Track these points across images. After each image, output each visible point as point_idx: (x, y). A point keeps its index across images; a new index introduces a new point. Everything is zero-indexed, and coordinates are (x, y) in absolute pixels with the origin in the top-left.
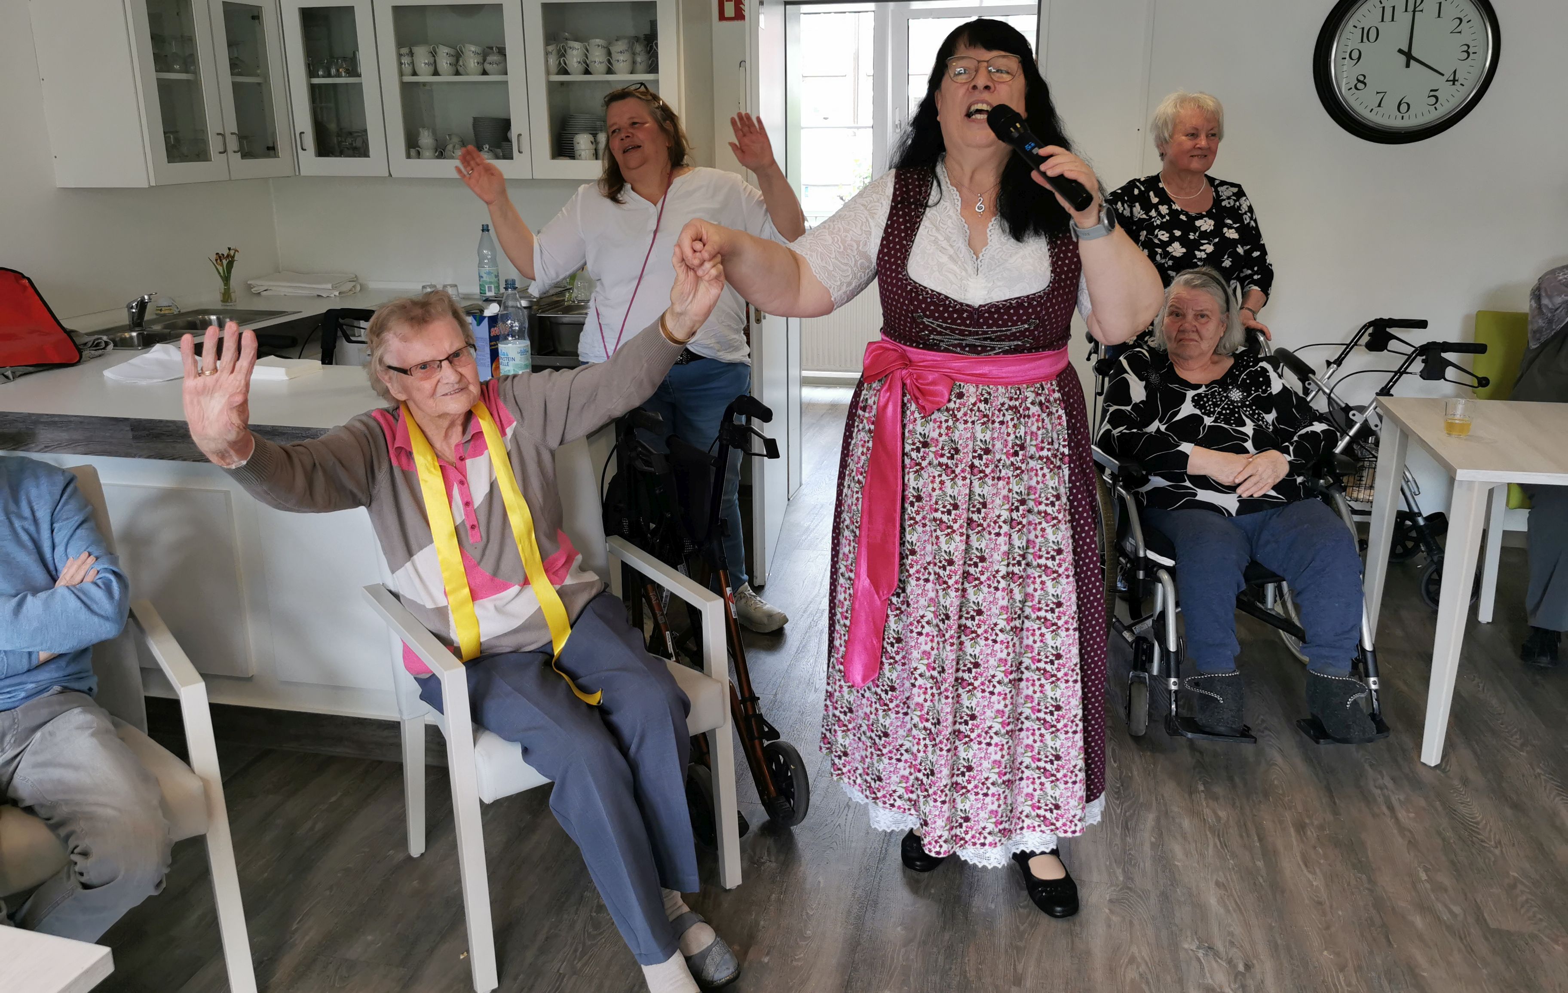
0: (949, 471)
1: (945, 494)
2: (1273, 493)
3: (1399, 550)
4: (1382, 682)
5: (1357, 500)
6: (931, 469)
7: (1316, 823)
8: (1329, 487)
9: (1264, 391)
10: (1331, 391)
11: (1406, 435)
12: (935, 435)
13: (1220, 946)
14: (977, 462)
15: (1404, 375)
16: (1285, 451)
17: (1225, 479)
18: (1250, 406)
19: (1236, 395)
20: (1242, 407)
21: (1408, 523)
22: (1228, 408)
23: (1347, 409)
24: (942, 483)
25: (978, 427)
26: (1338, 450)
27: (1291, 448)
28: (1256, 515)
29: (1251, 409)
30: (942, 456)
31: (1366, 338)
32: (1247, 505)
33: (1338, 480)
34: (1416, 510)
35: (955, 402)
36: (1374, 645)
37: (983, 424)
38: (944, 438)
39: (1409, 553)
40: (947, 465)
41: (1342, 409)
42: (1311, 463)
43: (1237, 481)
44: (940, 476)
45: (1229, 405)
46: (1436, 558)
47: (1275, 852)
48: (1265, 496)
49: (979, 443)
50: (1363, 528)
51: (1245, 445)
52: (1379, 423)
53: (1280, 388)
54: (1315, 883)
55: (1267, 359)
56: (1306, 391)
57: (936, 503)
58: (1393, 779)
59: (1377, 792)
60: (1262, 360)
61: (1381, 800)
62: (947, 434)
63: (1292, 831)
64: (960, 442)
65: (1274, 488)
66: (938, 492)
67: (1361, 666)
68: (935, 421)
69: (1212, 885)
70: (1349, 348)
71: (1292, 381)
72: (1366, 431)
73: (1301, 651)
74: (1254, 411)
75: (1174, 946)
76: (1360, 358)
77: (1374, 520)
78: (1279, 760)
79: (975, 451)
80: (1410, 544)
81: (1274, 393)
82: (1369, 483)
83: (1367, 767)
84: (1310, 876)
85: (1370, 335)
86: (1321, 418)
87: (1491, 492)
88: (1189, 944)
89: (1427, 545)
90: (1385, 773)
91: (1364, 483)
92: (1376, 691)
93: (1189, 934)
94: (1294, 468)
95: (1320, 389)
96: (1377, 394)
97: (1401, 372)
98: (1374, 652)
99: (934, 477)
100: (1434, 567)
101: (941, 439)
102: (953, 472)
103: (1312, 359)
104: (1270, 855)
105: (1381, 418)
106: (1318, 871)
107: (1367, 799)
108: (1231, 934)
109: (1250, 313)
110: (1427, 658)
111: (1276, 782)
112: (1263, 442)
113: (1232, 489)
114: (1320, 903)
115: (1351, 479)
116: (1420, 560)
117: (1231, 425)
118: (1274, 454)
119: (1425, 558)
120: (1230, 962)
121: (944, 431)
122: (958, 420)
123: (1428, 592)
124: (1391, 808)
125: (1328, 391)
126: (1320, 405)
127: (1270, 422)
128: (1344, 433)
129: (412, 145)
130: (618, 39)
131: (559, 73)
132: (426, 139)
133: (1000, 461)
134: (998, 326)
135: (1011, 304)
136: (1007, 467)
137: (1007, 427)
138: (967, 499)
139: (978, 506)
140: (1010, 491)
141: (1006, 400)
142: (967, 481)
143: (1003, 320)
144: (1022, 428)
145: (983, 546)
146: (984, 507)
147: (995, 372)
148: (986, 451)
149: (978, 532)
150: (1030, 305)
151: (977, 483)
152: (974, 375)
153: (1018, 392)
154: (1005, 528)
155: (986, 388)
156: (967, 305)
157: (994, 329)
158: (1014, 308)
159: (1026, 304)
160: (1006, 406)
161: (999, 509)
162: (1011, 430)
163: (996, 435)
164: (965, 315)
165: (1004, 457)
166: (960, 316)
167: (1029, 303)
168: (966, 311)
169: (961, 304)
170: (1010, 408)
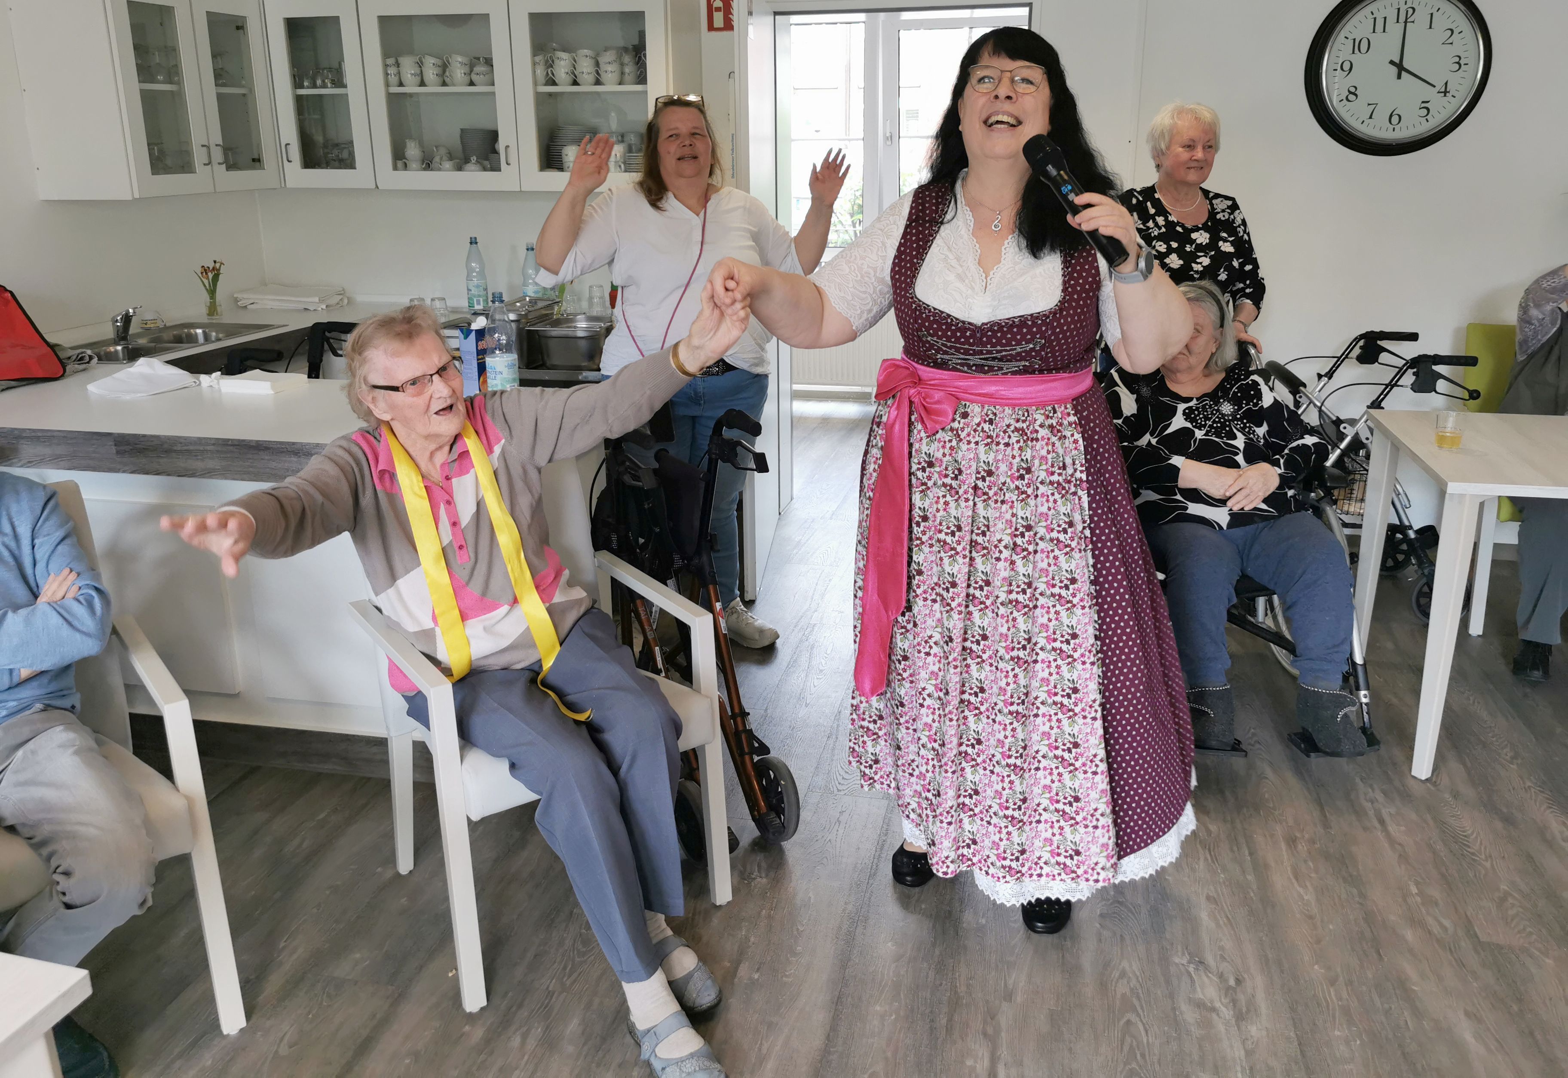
0: (953, 492)
1: (949, 515)
2: (1264, 506)
3: (1390, 563)
4: (1373, 696)
5: (1347, 513)
6: (935, 490)
7: (1307, 836)
8: (1320, 499)
9: (1256, 405)
10: (1322, 404)
11: (1397, 448)
12: (939, 455)
13: (1210, 960)
14: (980, 484)
15: (1395, 388)
16: (1276, 463)
17: (1217, 492)
18: (1241, 419)
19: (1227, 408)
20: (1233, 420)
21: (1399, 536)
22: (1219, 422)
23: (1338, 422)
24: (946, 503)
25: (982, 448)
26: (1328, 464)
27: (1282, 461)
28: (1248, 528)
29: (1242, 423)
30: (946, 476)
31: (1357, 351)
32: (1239, 519)
33: (1328, 492)
34: (1407, 523)
35: (959, 422)
36: (1364, 659)
37: (986, 445)
38: (948, 458)
39: (1399, 566)
40: (951, 486)
41: (1334, 422)
42: (1301, 477)
43: (1228, 494)
44: (944, 496)
45: (1220, 419)
46: (1426, 571)
47: (1267, 866)
48: (1255, 509)
49: (982, 464)
50: (1354, 542)
51: (1236, 458)
52: (1369, 436)
53: (1272, 401)
54: (1306, 898)
55: (1259, 372)
56: (1297, 404)
57: (941, 524)
58: (1384, 792)
59: (1368, 805)
60: (1253, 373)
61: (1371, 813)
62: (950, 455)
63: (1283, 846)
64: (963, 463)
65: (1265, 501)
66: (942, 513)
67: (1351, 679)
68: (939, 441)
69: (1203, 900)
70: (1339, 361)
71: (1283, 394)
72: (1357, 444)
73: (1293, 663)
74: (1245, 424)
75: (1165, 960)
76: (1351, 371)
77: (1364, 533)
78: (1269, 772)
79: (978, 473)
80: (1401, 557)
81: (1265, 407)
82: (1360, 496)
83: (1358, 780)
84: (1301, 890)
85: (1361, 347)
86: (1312, 431)
87: (1482, 505)
88: (1180, 959)
89: (1418, 558)
90: (1375, 786)
91: (1354, 496)
92: (1366, 704)
93: (1179, 948)
94: (1285, 483)
95: (1311, 402)
96: (1368, 407)
97: (1392, 385)
98: (1364, 665)
99: (938, 498)
100: (1424, 580)
101: (945, 459)
102: (957, 493)
103: (1303, 372)
104: (1261, 869)
105: (1371, 431)
106: (1308, 884)
107: (1359, 813)
108: (1222, 948)
109: (1242, 326)
110: (1419, 671)
111: (1266, 796)
112: (1254, 454)
113: (1222, 502)
114: (1311, 917)
115: (1342, 492)
116: (1411, 573)
117: (1222, 438)
118: (1264, 466)
119: (1416, 571)
120: (1221, 976)
121: (947, 451)
122: (961, 440)
123: (1419, 605)
124: (1382, 822)
125: (1319, 404)
126: (1311, 418)
127: (1261, 435)
128: (1335, 446)
129: (399, 157)
130: (606, 49)
131: (547, 84)
132: (412, 151)
133: (1004, 484)
134: (1002, 345)
135: (1014, 322)
136: (1011, 491)
137: (1013, 449)
138: (970, 521)
139: (983, 528)
140: (1013, 515)
141: (1013, 422)
142: (971, 503)
143: (1006, 339)
144: (1029, 450)
145: (988, 570)
146: (988, 530)
147: (1003, 393)
148: (990, 473)
149: (983, 556)
150: (1034, 324)
151: (980, 505)
152: (979, 395)
153: (1026, 414)
154: (1006, 554)
155: (992, 408)
156: (970, 323)
157: (999, 348)
158: (1017, 326)
159: (1030, 323)
160: (1012, 428)
161: (1001, 533)
162: (1016, 452)
163: (1000, 457)
164: (968, 334)
165: (1008, 480)
166: (963, 335)
167: (1033, 322)
168: (969, 329)
169: (964, 322)
170: (1017, 430)
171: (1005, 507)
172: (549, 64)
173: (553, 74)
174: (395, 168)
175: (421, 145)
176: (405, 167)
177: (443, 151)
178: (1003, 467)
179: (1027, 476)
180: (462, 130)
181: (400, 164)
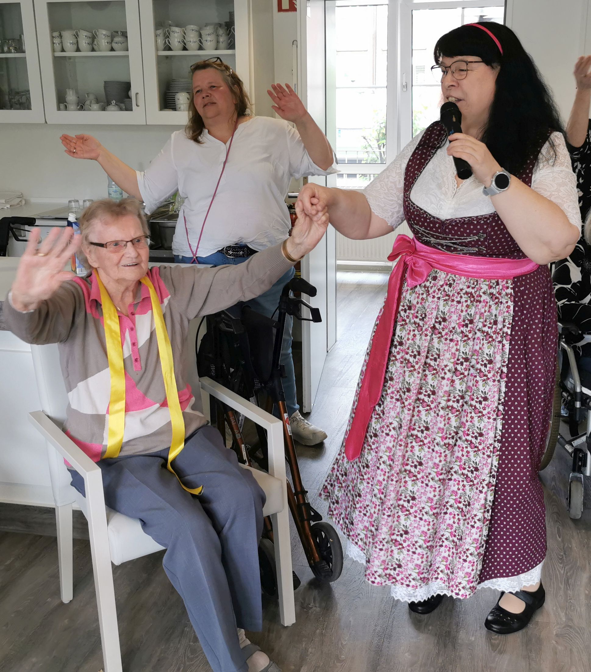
0: (419, 329)
1: (415, 344)
6: (410, 325)
12: (415, 302)
14: (437, 326)
24: (414, 336)
25: (441, 303)
30: (417, 317)
35: (430, 282)
37: (445, 300)
40: (419, 325)
49: (440, 313)
62: (421, 303)
64: (428, 310)
66: (410, 341)
68: (416, 293)
99: (410, 331)
101: (418, 306)
102: (422, 329)
121: (420, 301)
122: (429, 294)
129: (61, 101)
130: (206, 25)
131: (165, 49)
132: (71, 97)
133: (454, 328)
134: (458, 235)
135: (464, 221)
136: (458, 334)
137: (462, 306)
138: (426, 349)
139: (436, 356)
140: (457, 350)
141: (465, 287)
142: (428, 338)
143: (461, 231)
144: (473, 308)
145: (435, 384)
146: (439, 358)
147: (461, 267)
148: (444, 320)
149: (433, 374)
150: (478, 223)
151: (436, 340)
152: (446, 266)
153: (476, 283)
154: (449, 375)
155: (453, 276)
156: (438, 219)
157: (456, 237)
158: (466, 224)
159: (475, 222)
160: (464, 291)
161: (447, 361)
162: (464, 308)
163: (453, 310)
164: (437, 225)
165: (457, 326)
166: (434, 226)
167: (478, 222)
168: (437, 223)
169: (434, 217)
170: (467, 293)
171: (452, 344)
172: (167, 36)
173: (169, 43)
174: (59, 109)
175: (77, 93)
176: (66, 108)
177: (92, 97)
178: (455, 317)
179: (470, 326)
180: (105, 82)
181: (62, 106)
